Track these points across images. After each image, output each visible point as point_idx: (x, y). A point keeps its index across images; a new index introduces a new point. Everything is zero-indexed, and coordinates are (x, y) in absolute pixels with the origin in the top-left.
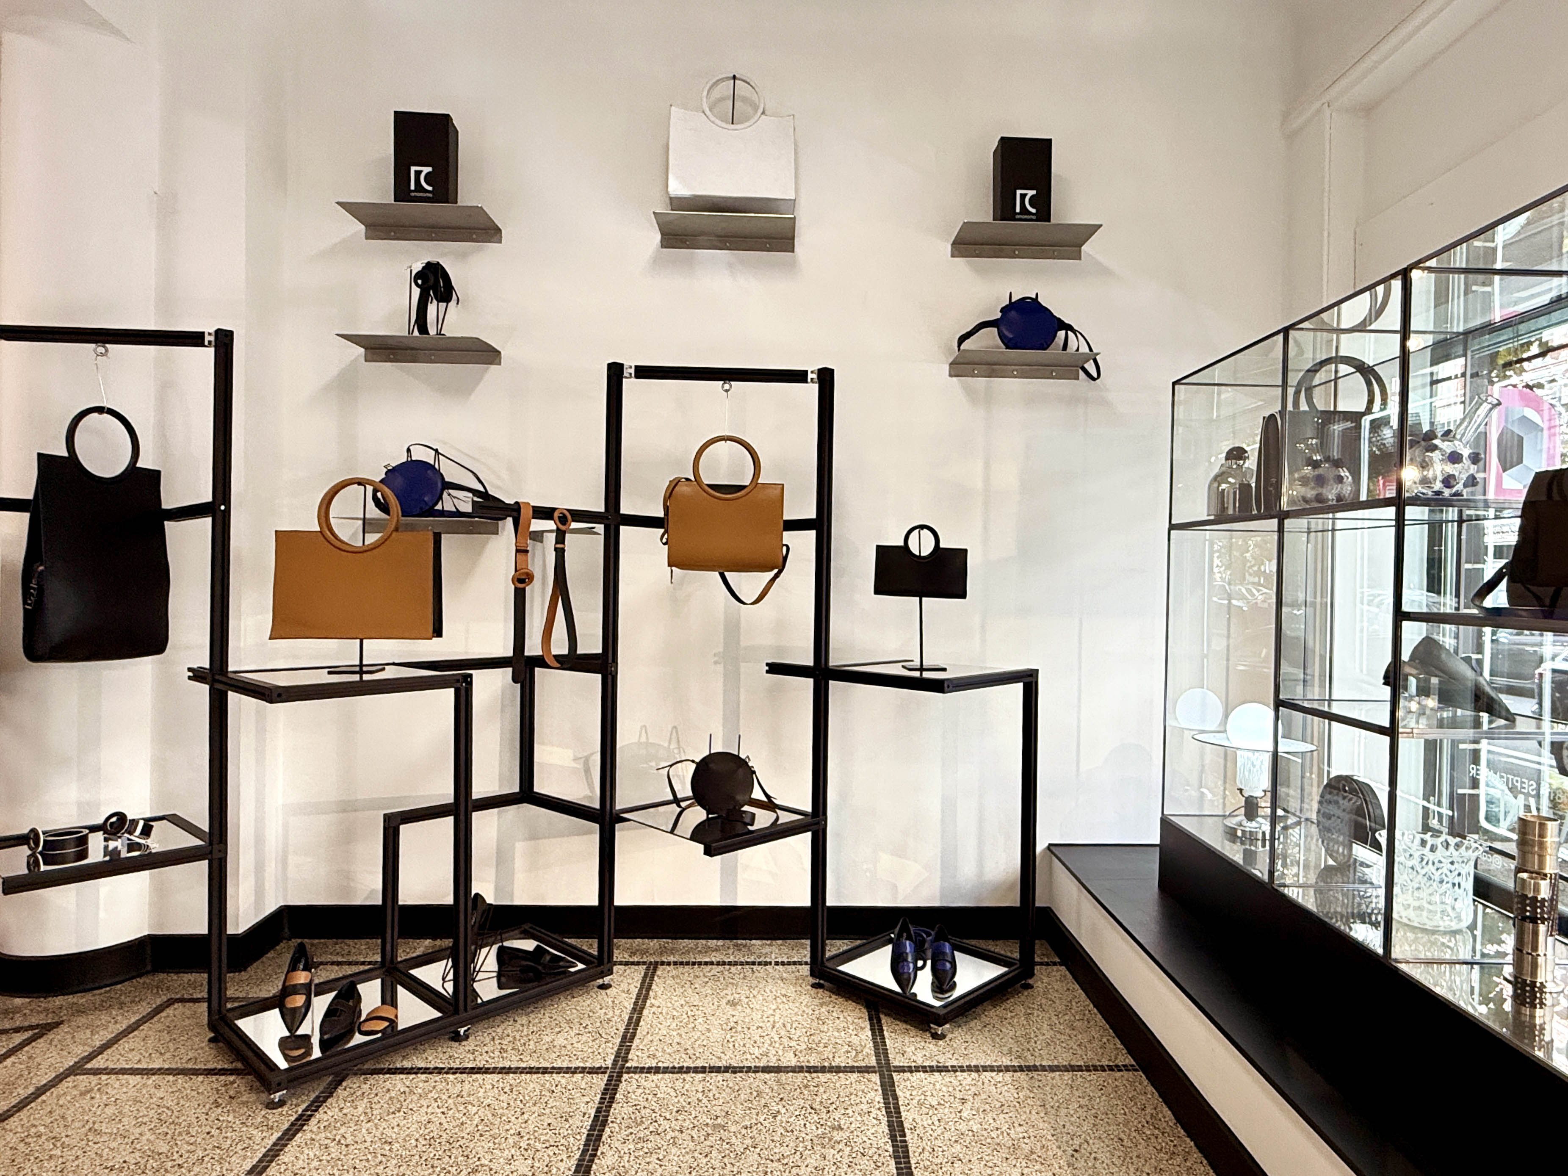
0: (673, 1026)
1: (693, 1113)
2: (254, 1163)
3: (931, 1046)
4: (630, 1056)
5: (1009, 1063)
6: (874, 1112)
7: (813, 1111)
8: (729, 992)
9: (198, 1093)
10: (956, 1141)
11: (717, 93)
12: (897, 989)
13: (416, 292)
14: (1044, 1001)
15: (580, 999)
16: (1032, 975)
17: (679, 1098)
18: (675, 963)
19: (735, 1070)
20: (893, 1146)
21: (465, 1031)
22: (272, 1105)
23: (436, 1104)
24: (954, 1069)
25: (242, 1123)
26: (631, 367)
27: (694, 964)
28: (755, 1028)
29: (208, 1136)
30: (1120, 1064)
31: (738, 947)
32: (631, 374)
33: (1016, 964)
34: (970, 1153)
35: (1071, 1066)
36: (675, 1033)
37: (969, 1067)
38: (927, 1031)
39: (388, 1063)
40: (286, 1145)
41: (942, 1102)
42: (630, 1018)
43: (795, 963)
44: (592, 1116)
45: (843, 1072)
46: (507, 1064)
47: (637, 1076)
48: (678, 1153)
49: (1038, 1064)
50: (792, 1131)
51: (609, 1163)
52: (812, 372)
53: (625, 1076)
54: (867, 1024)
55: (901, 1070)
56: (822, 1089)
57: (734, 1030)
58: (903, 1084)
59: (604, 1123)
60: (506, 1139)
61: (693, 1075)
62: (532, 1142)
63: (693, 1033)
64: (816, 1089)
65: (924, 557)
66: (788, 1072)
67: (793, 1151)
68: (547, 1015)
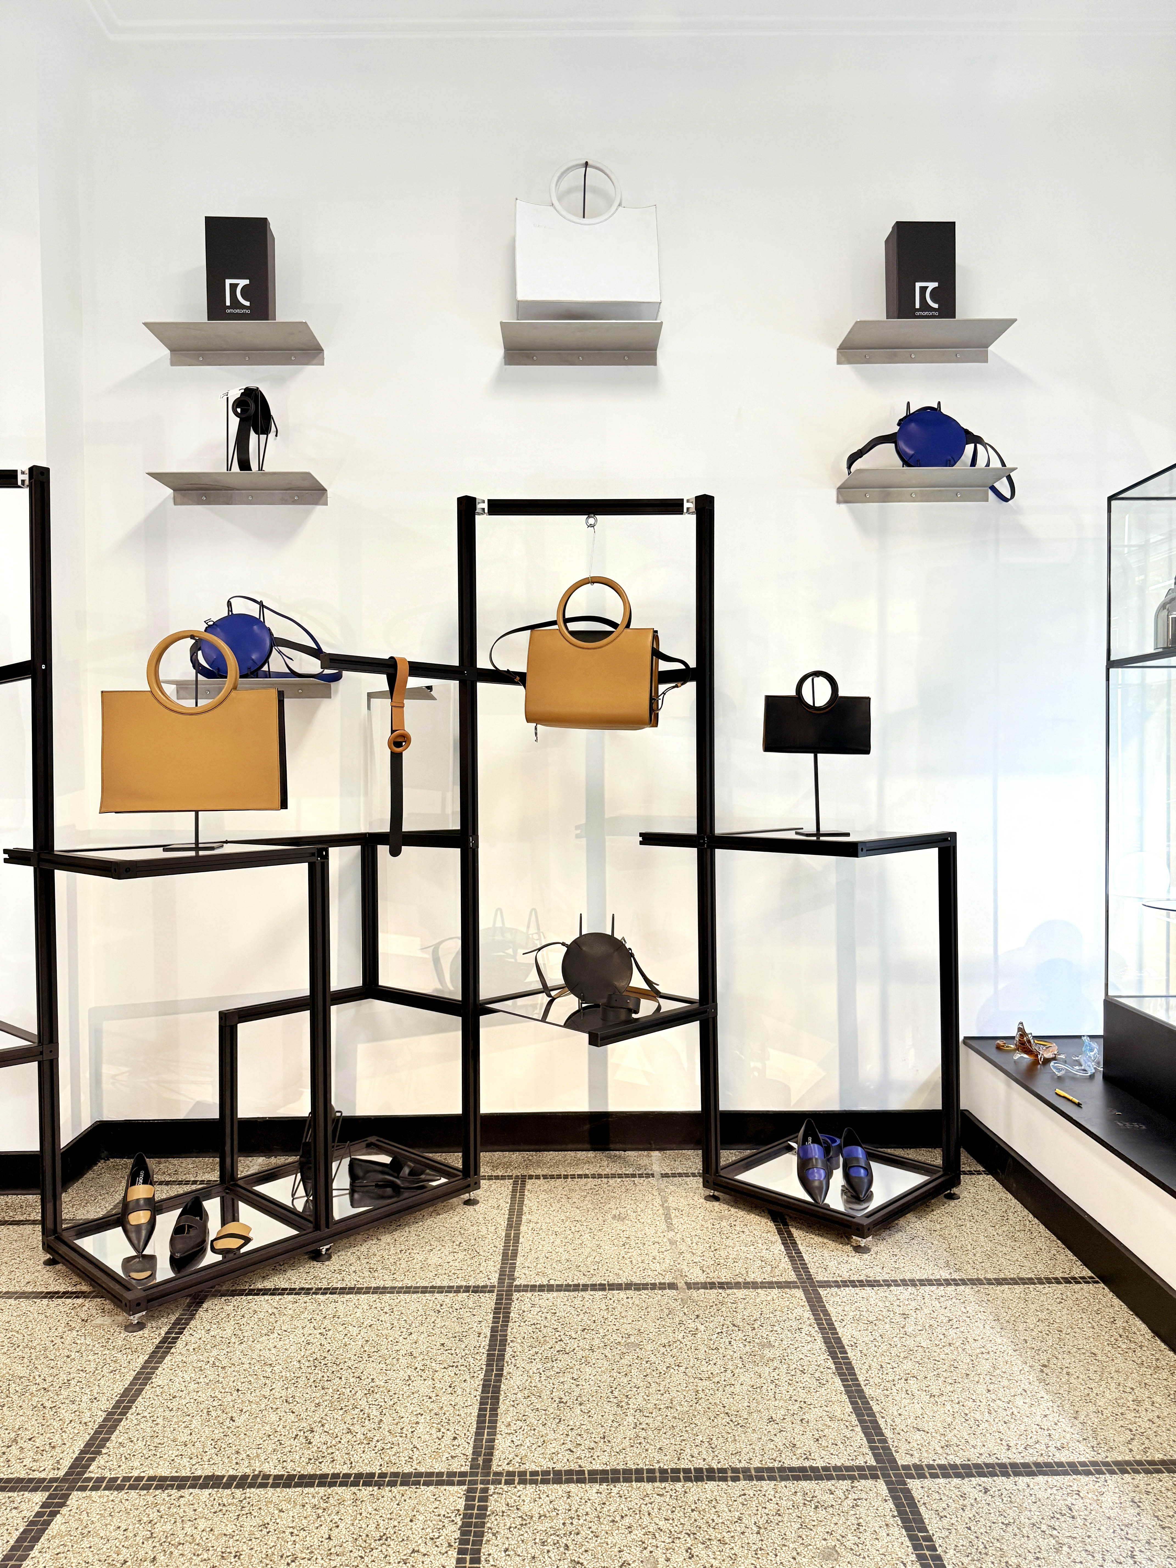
0: (558, 1242)
1: (601, 1331)
2: (126, 1386)
3: (855, 1260)
4: (516, 1274)
5: (948, 1277)
6: (806, 1329)
7: (737, 1329)
8: (612, 1205)
9: (46, 1317)
10: (905, 1358)
11: (565, 184)
12: (808, 1199)
13: (235, 421)
14: (975, 1212)
15: (445, 1215)
16: (956, 1182)
17: (582, 1316)
18: (545, 1177)
19: (639, 1287)
20: (835, 1363)
21: (327, 1250)
22: (131, 1328)
23: (312, 1325)
24: (888, 1284)
25: (102, 1346)
26: (484, 502)
27: (566, 1177)
28: (650, 1243)
29: (69, 1360)
30: (1077, 1276)
31: (614, 1159)
32: (483, 509)
33: (940, 1171)
34: (924, 1369)
35: (1021, 1279)
36: (561, 1250)
37: (903, 1281)
38: (848, 1244)
39: (248, 1284)
40: (157, 1368)
41: (881, 1317)
42: (507, 1236)
43: (680, 1175)
44: (489, 1335)
45: (761, 1288)
46: (381, 1284)
47: (529, 1294)
48: (594, 1373)
49: (982, 1277)
50: (716, 1348)
51: (518, 1383)
52: (688, 501)
53: (516, 1295)
54: (777, 1237)
55: (826, 1284)
56: (741, 1306)
57: (627, 1246)
58: (831, 1298)
59: (504, 1342)
60: (398, 1360)
61: (592, 1293)
62: (428, 1363)
63: (583, 1250)
64: (734, 1306)
65: (820, 708)
66: (698, 1289)
67: (723, 1370)
68: (413, 1233)
